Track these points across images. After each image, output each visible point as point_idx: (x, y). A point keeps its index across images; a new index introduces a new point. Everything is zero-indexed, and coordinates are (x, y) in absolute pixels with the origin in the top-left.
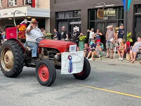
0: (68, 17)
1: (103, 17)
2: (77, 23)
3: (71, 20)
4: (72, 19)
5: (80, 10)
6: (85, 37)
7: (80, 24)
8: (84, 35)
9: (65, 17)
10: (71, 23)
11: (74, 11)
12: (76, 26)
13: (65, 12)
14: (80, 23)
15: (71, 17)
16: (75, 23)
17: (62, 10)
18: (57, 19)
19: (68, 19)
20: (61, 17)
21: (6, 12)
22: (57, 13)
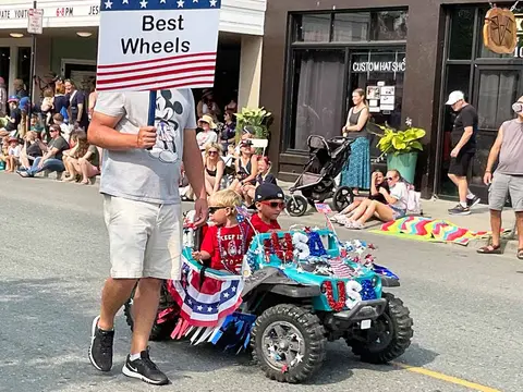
0: (344, 38)
1: (508, 45)
2: (385, 66)
3: (359, 53)
4: (364, 49)
5: (405, 9)
6: (421, 133)
7: (400, 74)
8: (414, 125)
9: (331, 39)
10: (360, 67)
11: (374, 12)
12: (381, 83)
13: (333, 13)
14: (398, 66)
15: (359, 38)
16: (376, 68)
17: (318, 6)
18: (296, 43)
19: (344, 46)
20: (315, 36)
21: (69, 5)
22: (296, 18)
